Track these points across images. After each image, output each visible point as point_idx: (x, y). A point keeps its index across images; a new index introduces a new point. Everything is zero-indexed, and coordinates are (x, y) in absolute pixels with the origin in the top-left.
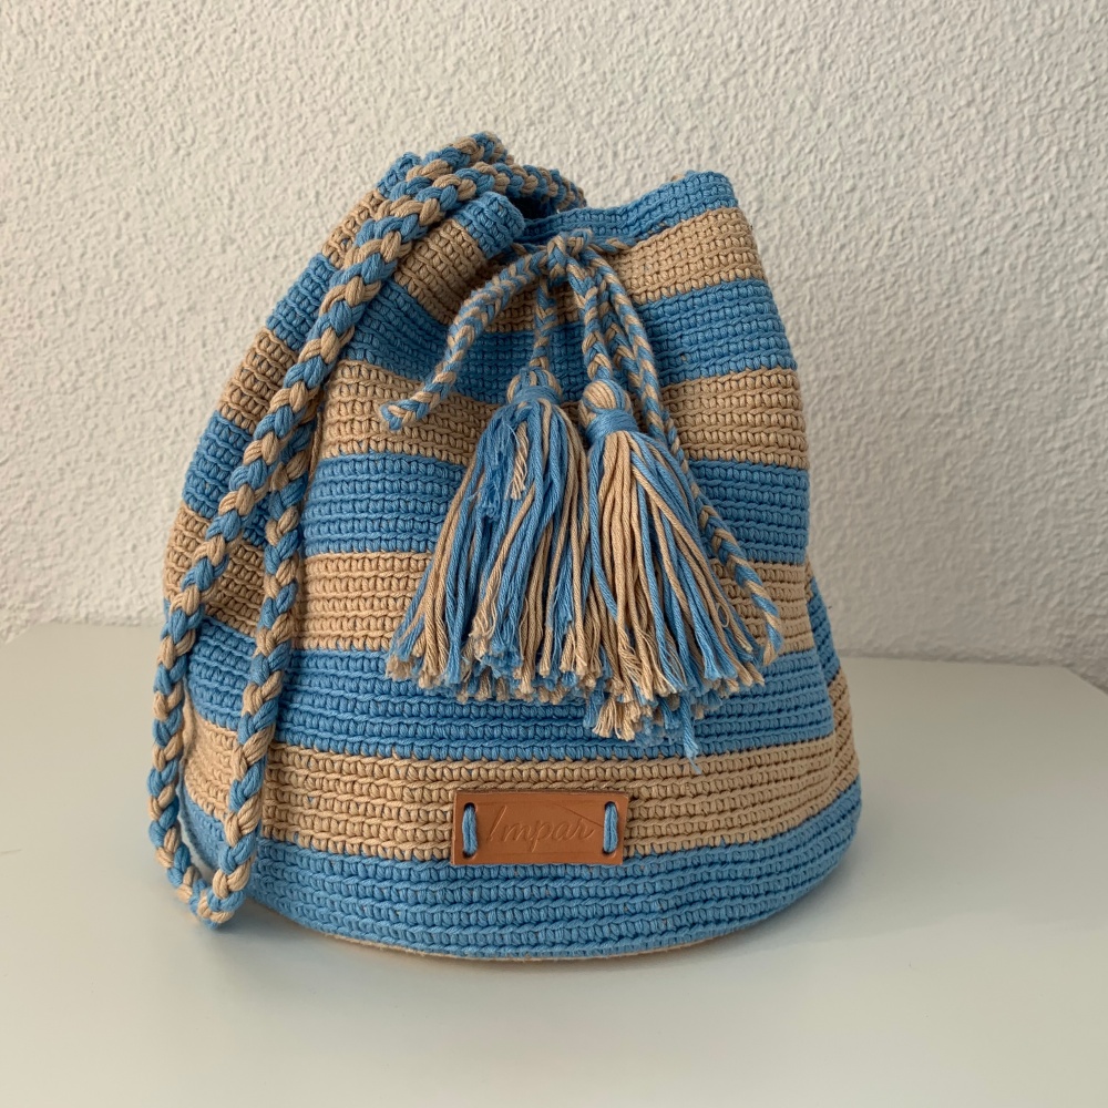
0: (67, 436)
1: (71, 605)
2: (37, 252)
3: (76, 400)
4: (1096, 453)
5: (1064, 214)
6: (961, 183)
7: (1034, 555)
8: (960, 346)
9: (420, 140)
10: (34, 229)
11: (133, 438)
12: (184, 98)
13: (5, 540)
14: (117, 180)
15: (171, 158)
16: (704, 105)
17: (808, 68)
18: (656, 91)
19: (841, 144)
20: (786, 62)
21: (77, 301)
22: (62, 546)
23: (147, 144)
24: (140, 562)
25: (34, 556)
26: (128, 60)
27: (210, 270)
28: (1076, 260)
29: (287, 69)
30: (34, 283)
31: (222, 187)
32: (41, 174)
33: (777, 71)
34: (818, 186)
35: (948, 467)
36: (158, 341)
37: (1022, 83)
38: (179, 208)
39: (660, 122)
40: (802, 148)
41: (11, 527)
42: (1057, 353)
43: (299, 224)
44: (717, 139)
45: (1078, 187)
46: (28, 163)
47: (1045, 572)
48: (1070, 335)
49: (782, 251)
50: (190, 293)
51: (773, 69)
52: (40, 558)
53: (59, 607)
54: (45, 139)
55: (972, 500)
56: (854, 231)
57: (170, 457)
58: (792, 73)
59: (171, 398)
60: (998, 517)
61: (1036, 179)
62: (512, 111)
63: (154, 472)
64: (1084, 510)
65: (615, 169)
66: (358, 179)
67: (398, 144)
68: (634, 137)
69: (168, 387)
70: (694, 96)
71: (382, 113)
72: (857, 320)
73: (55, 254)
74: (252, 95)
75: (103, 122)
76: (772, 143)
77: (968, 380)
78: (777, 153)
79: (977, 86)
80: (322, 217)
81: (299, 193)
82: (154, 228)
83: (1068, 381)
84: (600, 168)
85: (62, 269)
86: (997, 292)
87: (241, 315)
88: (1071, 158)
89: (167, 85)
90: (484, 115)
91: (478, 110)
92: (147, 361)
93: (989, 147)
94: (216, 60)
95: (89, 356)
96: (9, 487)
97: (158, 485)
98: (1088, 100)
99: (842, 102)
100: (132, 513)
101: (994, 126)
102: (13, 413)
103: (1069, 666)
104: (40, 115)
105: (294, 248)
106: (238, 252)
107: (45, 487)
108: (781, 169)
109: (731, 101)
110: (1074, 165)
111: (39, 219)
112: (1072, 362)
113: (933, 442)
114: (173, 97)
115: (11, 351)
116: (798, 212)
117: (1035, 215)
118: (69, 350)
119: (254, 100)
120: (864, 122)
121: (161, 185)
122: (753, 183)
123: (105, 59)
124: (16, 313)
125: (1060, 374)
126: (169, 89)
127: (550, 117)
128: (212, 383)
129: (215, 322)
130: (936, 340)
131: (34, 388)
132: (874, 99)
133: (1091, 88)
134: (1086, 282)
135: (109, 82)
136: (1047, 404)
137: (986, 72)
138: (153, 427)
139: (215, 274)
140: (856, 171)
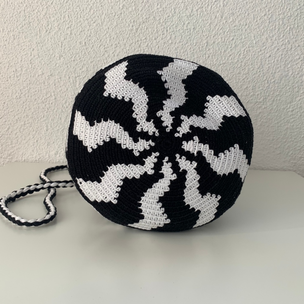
0: (18, 110)
1: (20, 157)
2: (9, 60)
3: (20, 101)
4: (301, 112)
5: (292, 45)
6: (263, 37)
7: (284, 141)
8: (263, 83)
9: (113, 27)
10: (8, 54)
11: (36, 111)
12: (48, 17)
13: (2, 139)
14: (30, 40)
15: (45, 33)
16: (191, 17)
17: (220, 6)
18: (178, 13)
19: (229, 27)
20: (214, 4)
21: (20, 73)
22: (17, 141)
23: (38, 30)
24: (39, 145)
25: (10, 144)
26: (33, 6)
27: (56, 64)
28: (295, 58)
29: (76, 8)
30: (8, 68)
31: (59, 41)
32: (9, 38)
33: (211, 7)
34: (223, 39)
35: (260, 116)
36: (42, 84)
37: (279, 9)
38: (47, 47)
39: (179, 21)
40: (219, 28)
41: (3, 136)
42: (290, 84)
43: (80, 51)
44: (195, 26)
45: (295, 38)
46: (6, 35)
47: (288, 145)
48: (294, 79)
49: (214, 57)
50: (51, 71)
51: (210, 6)
52: (11, 144)
53: (17, 158)
54: (10, 29)
55: (267, 125)
56: (233, 51)
57: (46, 116)
58: (216, 7)
59: (46, 100)
60: (274, 130)
61: (284, 36)
62: (138, 19)
63: (42, 120)
64: (298, 128)
65: (167, 35)
66: (96, 39)
67: (107, 29)
68: (172, 26)
69: (45, 97)
70: (188, 14)
71: (103, 20)
72: (234, 76)
73: (14, 60)
74: (67, 15)
75: (26, 24)
76: (210, 27)
77: (265, 92)
78: (212, 30)
79: (267, 10)
80: (86, 49)
81: (80, 42)
82: (41, 53)
83: (293, 92)
84: (163, 34)
85: (16, 65)
86: (273, 68)
87: (65, 77)
88: (293, 30)
89: (43, 13)
90: (131, 20)
91: (129, 19)
92: (39, 90)
93: (270, 27)
94: (57, 6)
95: (24, 88)
96: (2, 125)
97: (43, 124)
98: (298, 14)
99: (230, 15)
100: (36, 132)
101: (272, 21)
102: (3, 104)
103: (295, 171)
104: (9, 22)
105: (79, 58)
106: (64, 59)
107: (12, 125)
108: (213, 34)
109: (199, 16)
110: (294, 32)
111: (9, 51)
112: (294, 87)
113: (256, 109)
114: (45, 17)
115: (2, 87)
116: (218, 46)
117: (284, 46)
118: (18, 87)
119: (67, 17)
120: (236, 21)
121: (42, 41)
122: (205, 38)
123: (26, 6)
124: (3, 77)
125: (291, 90)
126: (44, 14)
127: (149, 20)
128: (57, 95)
129: (58, 79)
130: (256, 81)
131: (9, 97)
132: (238, 14)
133: (299, 10)
134: (298, 64)
135: (27, 13)
136: (287, 99)
137: (270, 6)
138: (41, 108)
139: (57, 65)
140: (234, 34)
